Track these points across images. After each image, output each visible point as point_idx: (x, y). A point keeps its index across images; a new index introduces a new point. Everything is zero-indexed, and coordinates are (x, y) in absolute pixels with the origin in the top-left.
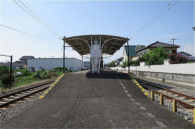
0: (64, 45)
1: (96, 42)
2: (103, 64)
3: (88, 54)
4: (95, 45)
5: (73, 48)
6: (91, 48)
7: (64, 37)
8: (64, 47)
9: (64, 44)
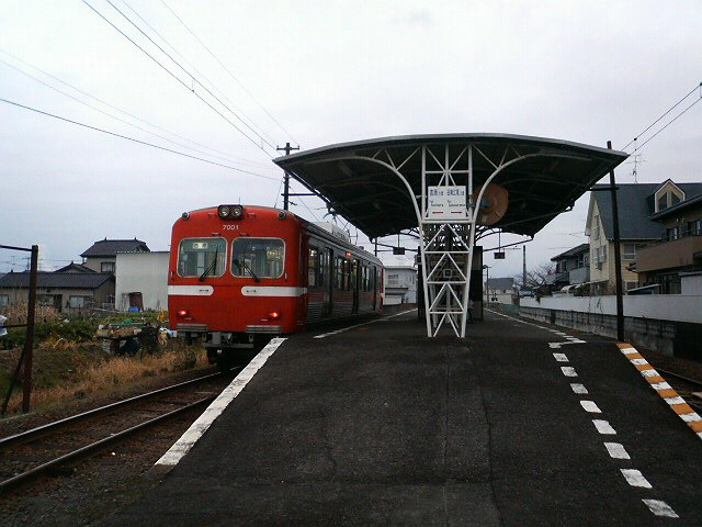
0: (287, 187)
1: (447, 172)
2: (485, 280)
3: (407, 231)
4: (439, 188)
5: (329, 206)
6: (419, 201)
7: (288, 148)
8: (286, 195)
9: (287, 183)
